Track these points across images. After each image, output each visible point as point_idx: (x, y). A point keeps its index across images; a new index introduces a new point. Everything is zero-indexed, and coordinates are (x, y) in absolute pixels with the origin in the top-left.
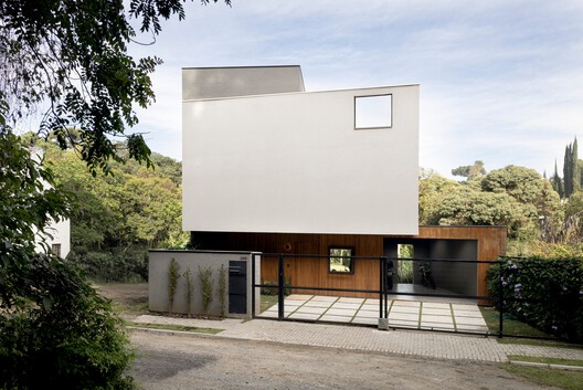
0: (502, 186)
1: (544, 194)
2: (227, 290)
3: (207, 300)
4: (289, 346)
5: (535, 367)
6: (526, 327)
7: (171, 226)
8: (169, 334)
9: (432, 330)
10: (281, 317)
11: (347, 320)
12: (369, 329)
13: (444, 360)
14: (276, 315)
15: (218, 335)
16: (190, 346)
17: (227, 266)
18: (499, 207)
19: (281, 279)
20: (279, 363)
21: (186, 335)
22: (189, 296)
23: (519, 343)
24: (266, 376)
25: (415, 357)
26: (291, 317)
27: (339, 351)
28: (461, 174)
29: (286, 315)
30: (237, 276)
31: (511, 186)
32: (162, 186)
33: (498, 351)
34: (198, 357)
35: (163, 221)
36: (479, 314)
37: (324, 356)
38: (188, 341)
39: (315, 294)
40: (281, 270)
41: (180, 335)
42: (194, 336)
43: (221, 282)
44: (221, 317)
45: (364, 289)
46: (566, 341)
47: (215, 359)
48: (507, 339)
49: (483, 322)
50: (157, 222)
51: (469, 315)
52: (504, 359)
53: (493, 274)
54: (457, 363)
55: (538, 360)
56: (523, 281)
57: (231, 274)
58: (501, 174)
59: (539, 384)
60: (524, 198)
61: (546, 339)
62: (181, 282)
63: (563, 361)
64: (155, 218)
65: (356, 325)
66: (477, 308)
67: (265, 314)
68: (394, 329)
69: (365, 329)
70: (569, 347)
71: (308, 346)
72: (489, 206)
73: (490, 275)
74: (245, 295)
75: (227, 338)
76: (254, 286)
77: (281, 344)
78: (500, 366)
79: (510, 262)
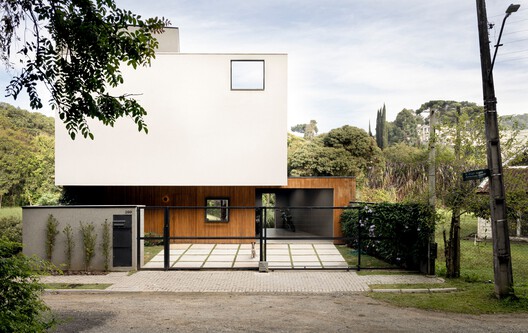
0: (340, 142)
1: (371, 150)
2: (111, 244)
3: (89, 256)
4: (183, 295)
5: (391, 293)
6: (374, 260)
7: (28, 179)
8: (53, 293)
9: (305, 269)
10: (167, 267)
11: (229, 265)
12: (250, 272)
13: (321, 294)
14: (162, 265)
15: (108, 289)
16: (81, 304)
17: (111, 220)
18: (338, 160)
19: (166, 230)
20: (180, 313)
21: (72, 293)
22: (69, 253)
23: (373, 274)
24: (172, 327)
25: (298, 294)
26: (175, 266)
27: (231, 295)
28: (298, 130)
29: (171, 264)
30: (122, 229)
31: (347, 142)
32: (17, 138)
33: (360, 282)
34: (95, 314)
35: (18, 175)
36: (337, 252)
37: (219, 301)
38: (77, 299)
39: (192, 243)
40: (167, 222)
41: (66, 293)
42: (81, 293)
43: (105, 236)
44: (105, 271)
45: (238, 236)
46: (406, 269)
47: (114, 316)
48: (364, 271)
49: (341, 258)
50: (12, 176)
51: (328, 253)
52: (367, 288)
53: (346, 218)
54: (333, 296)
55: (392, 287)
56: (377, 222)
57: (115, 228)
58: (340, 132)
59: (399, 306)
60: (357, 152)
61: (392, 269)
62: (60, 238)
63: (409, 285)
64: (10, 172)
65: (238, 269)
66: (334, 246)
67: (148, 265)
68: (273, 270)
69: (247, 272)
70: (410, 274)
71: (199, 293)
72: (331, 159)
73: (344, 218)
74: (130, 248)
75: (117, 293)
76: (139, 238)
77: (174, 294)
78: (365, 294)
79: (366, 207)
